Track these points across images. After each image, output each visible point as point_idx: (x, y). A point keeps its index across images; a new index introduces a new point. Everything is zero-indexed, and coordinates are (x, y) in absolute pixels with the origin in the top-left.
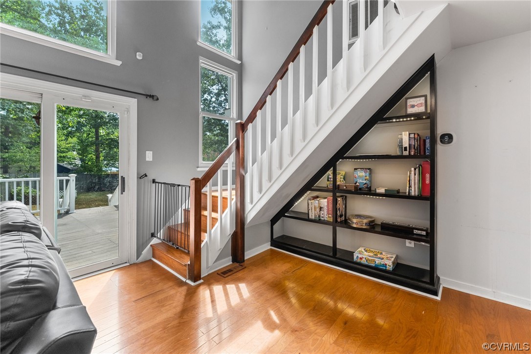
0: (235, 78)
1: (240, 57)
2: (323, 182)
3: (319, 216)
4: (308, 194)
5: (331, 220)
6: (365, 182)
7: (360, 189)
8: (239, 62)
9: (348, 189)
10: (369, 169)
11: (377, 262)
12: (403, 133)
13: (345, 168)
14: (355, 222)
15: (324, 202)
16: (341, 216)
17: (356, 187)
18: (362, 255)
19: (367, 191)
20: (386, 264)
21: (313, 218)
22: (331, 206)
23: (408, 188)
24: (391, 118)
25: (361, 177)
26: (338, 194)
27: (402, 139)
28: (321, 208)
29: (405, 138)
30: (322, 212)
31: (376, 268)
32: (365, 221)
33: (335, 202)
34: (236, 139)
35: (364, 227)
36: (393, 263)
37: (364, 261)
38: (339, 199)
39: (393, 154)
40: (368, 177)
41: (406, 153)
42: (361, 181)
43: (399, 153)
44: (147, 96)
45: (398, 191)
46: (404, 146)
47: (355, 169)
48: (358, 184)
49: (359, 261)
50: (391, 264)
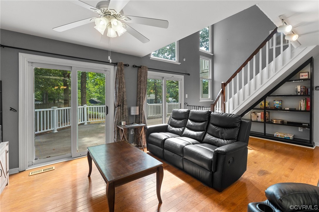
0: (211, 62)
1: (213, 52)
2: (259, 106)
3: (257, 120)
4: (252, 111)
5: (263, 121)
6: (279, 106)
7: (277, 108)
8: (212, 54)
9: (271, 108)
10: (281, 100)
11: (285, 137)
12: (298, 86)
13: (269, 100)
14: (274, 122)
15: (259, 114)
16: (267, 119)
17: (275, 108)
18: (278, 134)
19: (280, 109)
20: (290, 137)
21: (254, 120)
22: (263, 115)
23: (300, 108)
24: (293, 81)
25: (277, 103)
26: (266, 111)
27: (297, 88)
28: (258, 117)
29: (299, 88)
30: (258, 118)
31: (285, 139)
32: (279, 121)
33: (265, 114)
34: (222, 89)
35: (279, 123)
36: (293, 137)
37: (279, 137)
38: (267, 113)
39: (293, 94)
40: (280, 104)
41: (299, 94)
42: (277, 105)
43: (296, 94)
44: (186, 74)
45: (295, 109)
46: (298, 91)
47: (274, 100)
48: (275, 106)
49: (277, 136)
50: (292, 137)
